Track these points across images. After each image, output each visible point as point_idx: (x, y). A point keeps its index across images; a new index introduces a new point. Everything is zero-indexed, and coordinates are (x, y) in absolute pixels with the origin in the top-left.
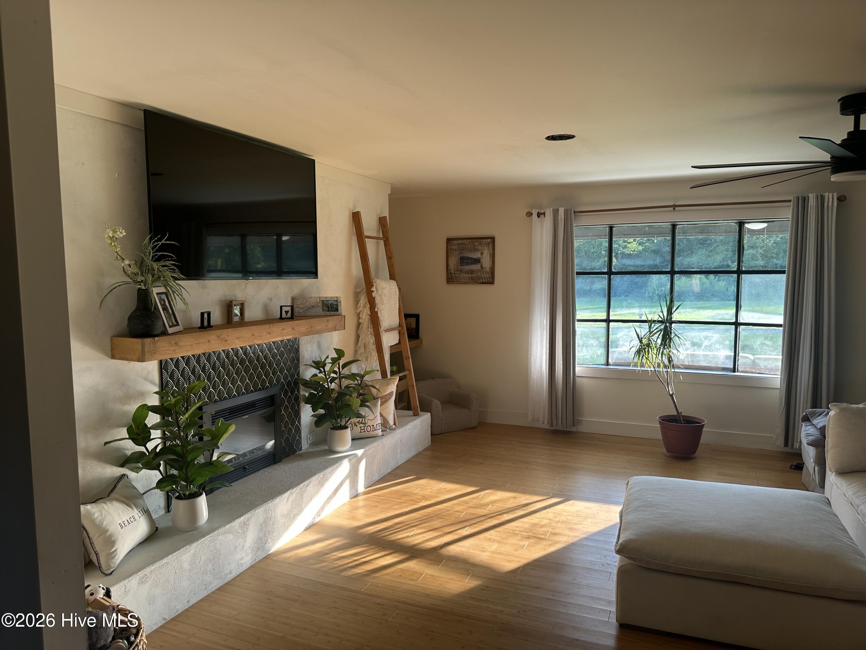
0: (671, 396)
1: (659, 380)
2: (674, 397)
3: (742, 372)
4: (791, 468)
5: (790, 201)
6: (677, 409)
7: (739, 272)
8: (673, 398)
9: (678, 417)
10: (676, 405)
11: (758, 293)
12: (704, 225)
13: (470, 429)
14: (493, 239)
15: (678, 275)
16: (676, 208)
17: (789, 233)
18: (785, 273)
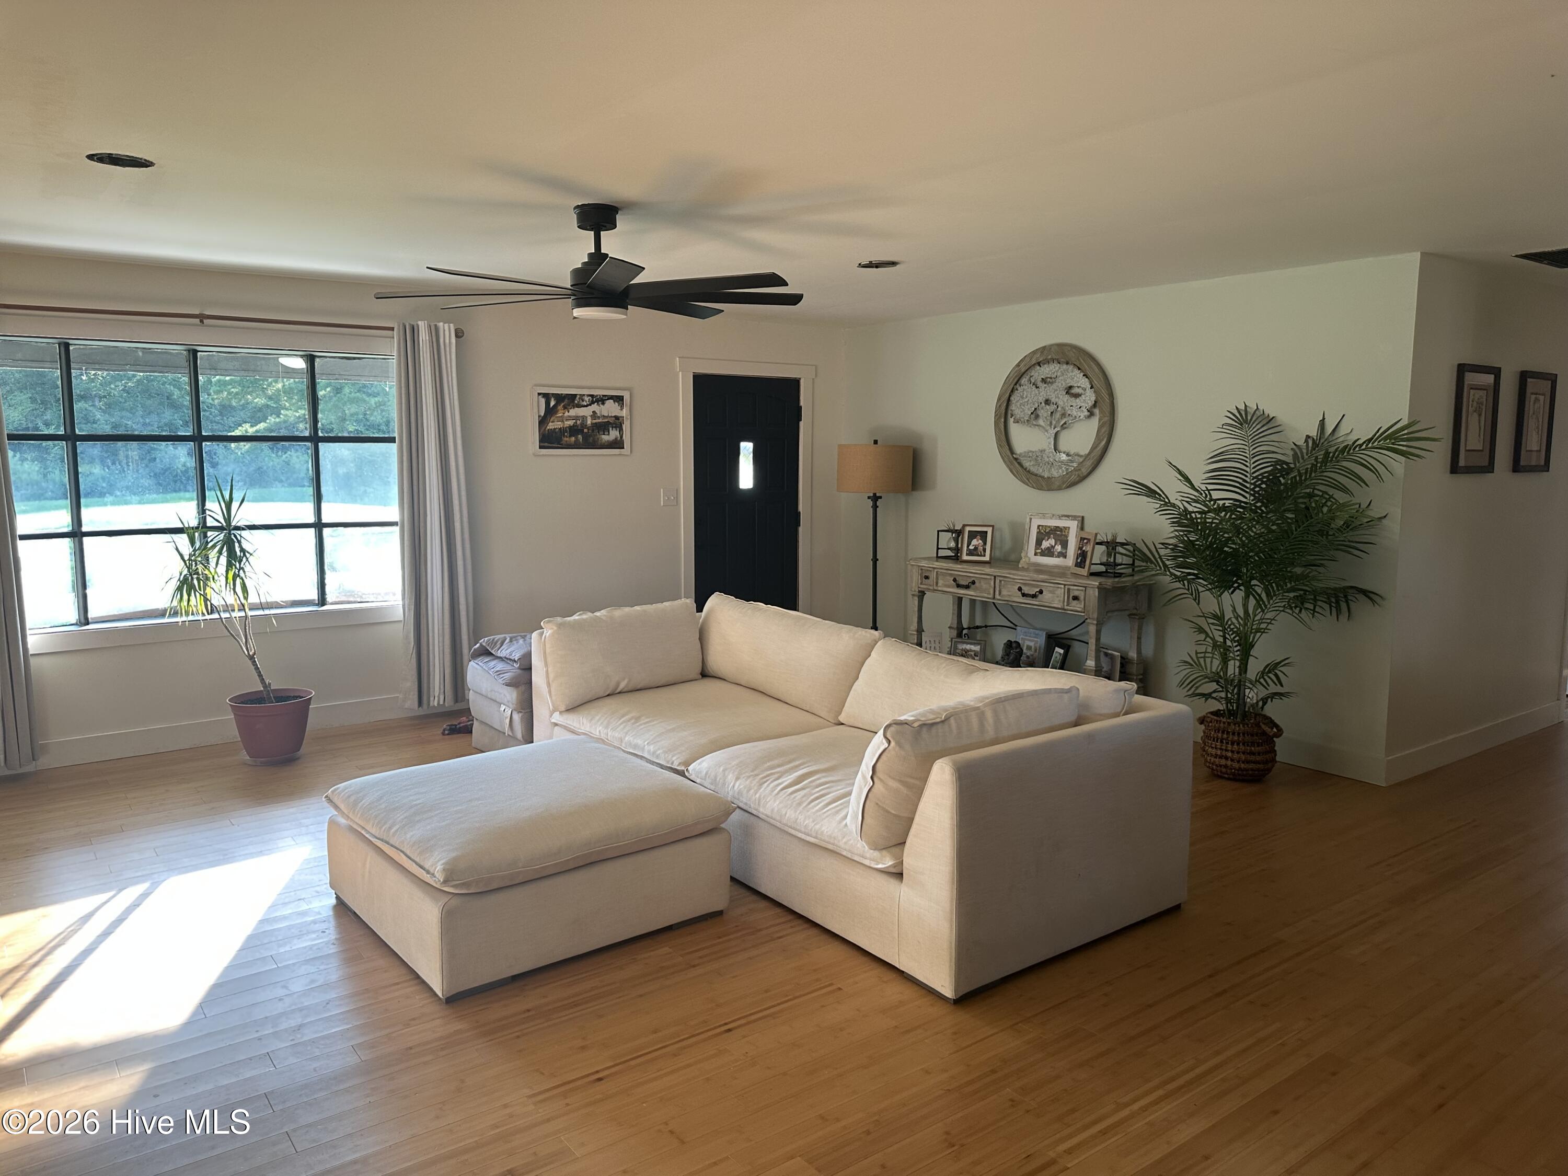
0: (252, 658)
1: (229, 634)
2: (256, 659)
3: (332, 604)
4: (443, 734)
5: (392, 329)
6: (262, 681)
7: (315, 439)
8: (255, 661)
9: (264, 693)
10: (260, 672)
11: (348, 473)
12: (247, 355)
15: (208, 443)
16: (206, 321)
17: (395, 381)
18: (395, 442)
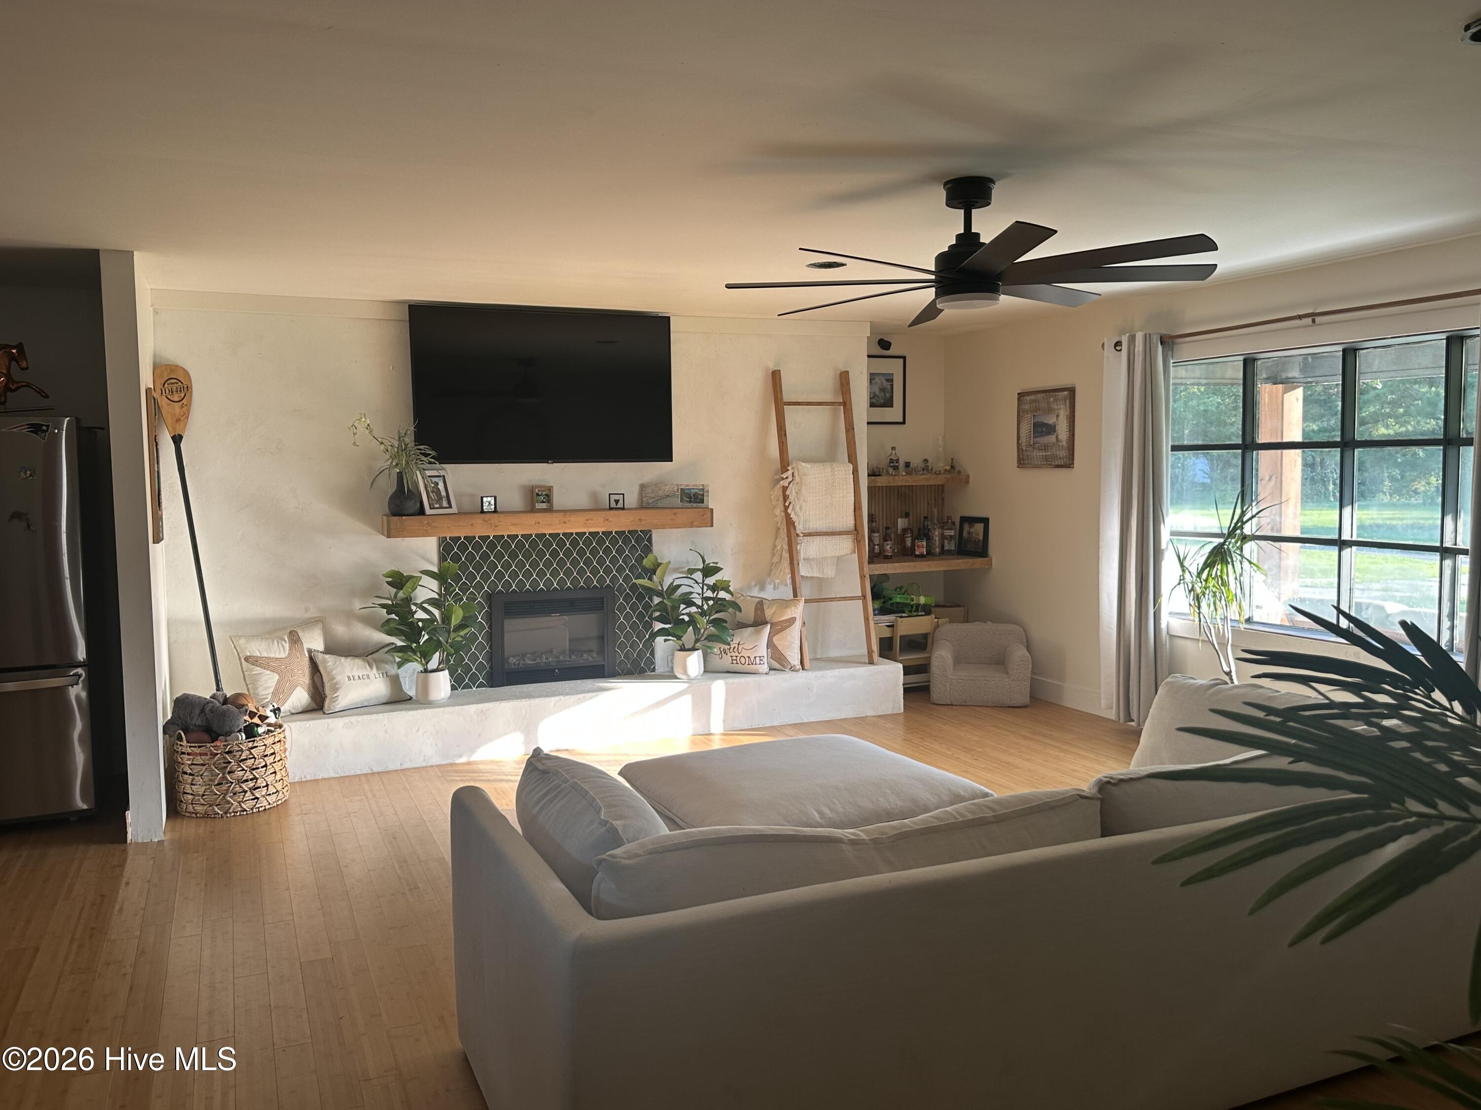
13: (1009, 707)
14: (1072, 391)
16: (1318, 319)
